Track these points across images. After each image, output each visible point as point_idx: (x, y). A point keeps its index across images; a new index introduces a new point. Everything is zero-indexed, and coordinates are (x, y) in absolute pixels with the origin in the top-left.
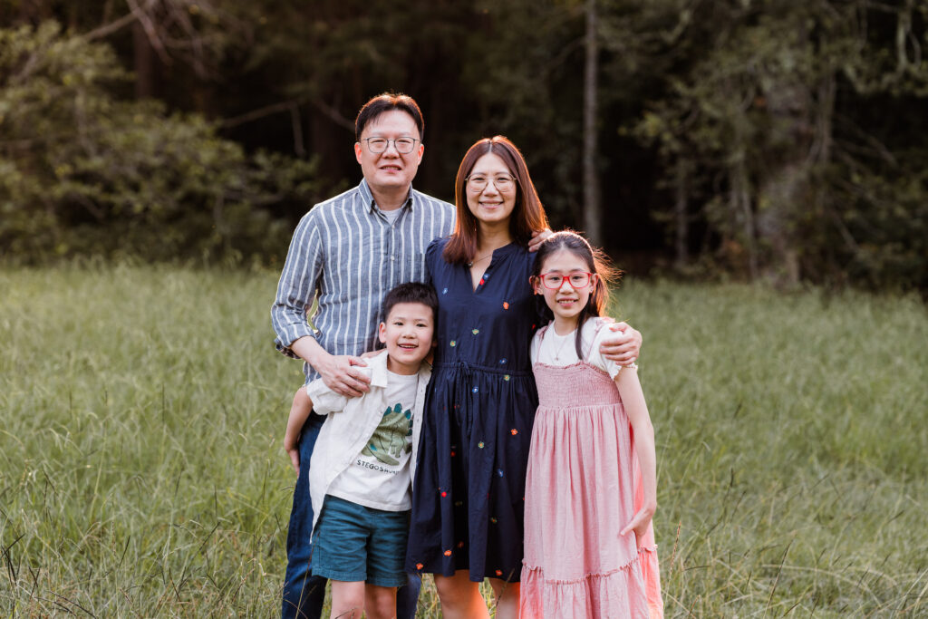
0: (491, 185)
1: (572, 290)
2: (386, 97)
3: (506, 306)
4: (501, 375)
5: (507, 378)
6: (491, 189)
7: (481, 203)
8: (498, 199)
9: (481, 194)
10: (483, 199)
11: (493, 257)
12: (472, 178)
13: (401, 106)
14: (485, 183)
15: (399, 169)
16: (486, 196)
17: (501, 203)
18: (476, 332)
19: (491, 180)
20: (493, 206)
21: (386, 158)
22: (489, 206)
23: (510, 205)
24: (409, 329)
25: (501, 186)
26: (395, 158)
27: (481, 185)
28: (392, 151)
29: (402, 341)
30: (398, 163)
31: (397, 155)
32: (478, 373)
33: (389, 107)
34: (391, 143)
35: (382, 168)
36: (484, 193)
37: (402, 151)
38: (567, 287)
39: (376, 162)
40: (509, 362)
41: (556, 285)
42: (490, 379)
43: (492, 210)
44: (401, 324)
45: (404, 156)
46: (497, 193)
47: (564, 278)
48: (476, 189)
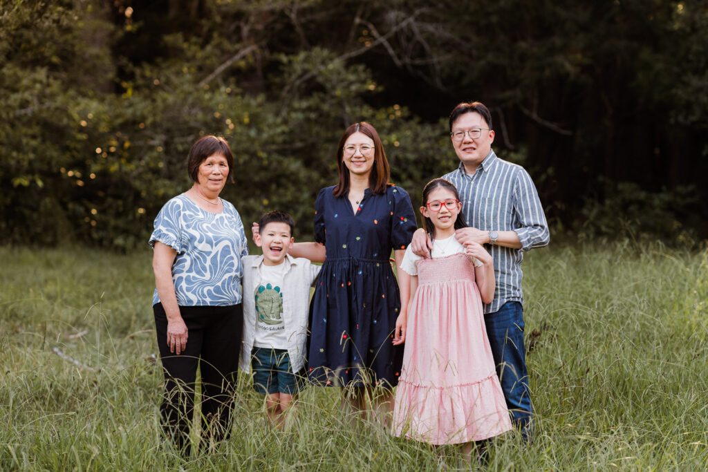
0: (358, 151)
1: (447, 211)
2: (463, 105)
3: (376, 222)
4: (374, 263)
5: (378, 265)
6: (358, 154)
7: (353, 162)
8: (363, 159)
9: (352, 156)
10: (353, 159)
11: (365, 193)
12: (347, 147)
13: (473, 109)
14: (354, 150)
15: (474, 149)
16: (356, 158)
17: (365, 161)
18: (358, 238)
19: (358, 148)
20: (359, 163)
21: (465, 143)
22: (357, 164)
23: (371, 162)
24: (277, 238)
25: (364, 152)
26: (470, 143)
27: (352, 152)
28: (468, 139)
29: (273, 245)
30: (473, 145)
31: (471, 140)
32: (362, 263)
33: (465, 111)
34: (467, 133)
35: (464, 150)
36: (354, 156)
37: (474, 137)
38: (444, 209)
39: (460, 145)
40: (379, 255)
41: (436, 209)
42: (368, 266)
43: (359, 166)
44: (272, 235)
45: (476, 140)
46: (362, 156)
47: (442, 204)
48: (350, 154)
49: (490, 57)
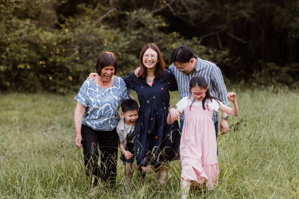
3: (162, 89)
5: (165, 108)
7: (147, 62)
12: (144, 55)
14: (148, 57)
17: (153, 63)
18: (154, 97)
22: (149, 63)
29: (132, 120)
32: (158, 109)
36: (148, 60)
42: (161, 109)
44: (131, 116)
46: (151, 60)
48: (145, 58)
49: (213, 11)
